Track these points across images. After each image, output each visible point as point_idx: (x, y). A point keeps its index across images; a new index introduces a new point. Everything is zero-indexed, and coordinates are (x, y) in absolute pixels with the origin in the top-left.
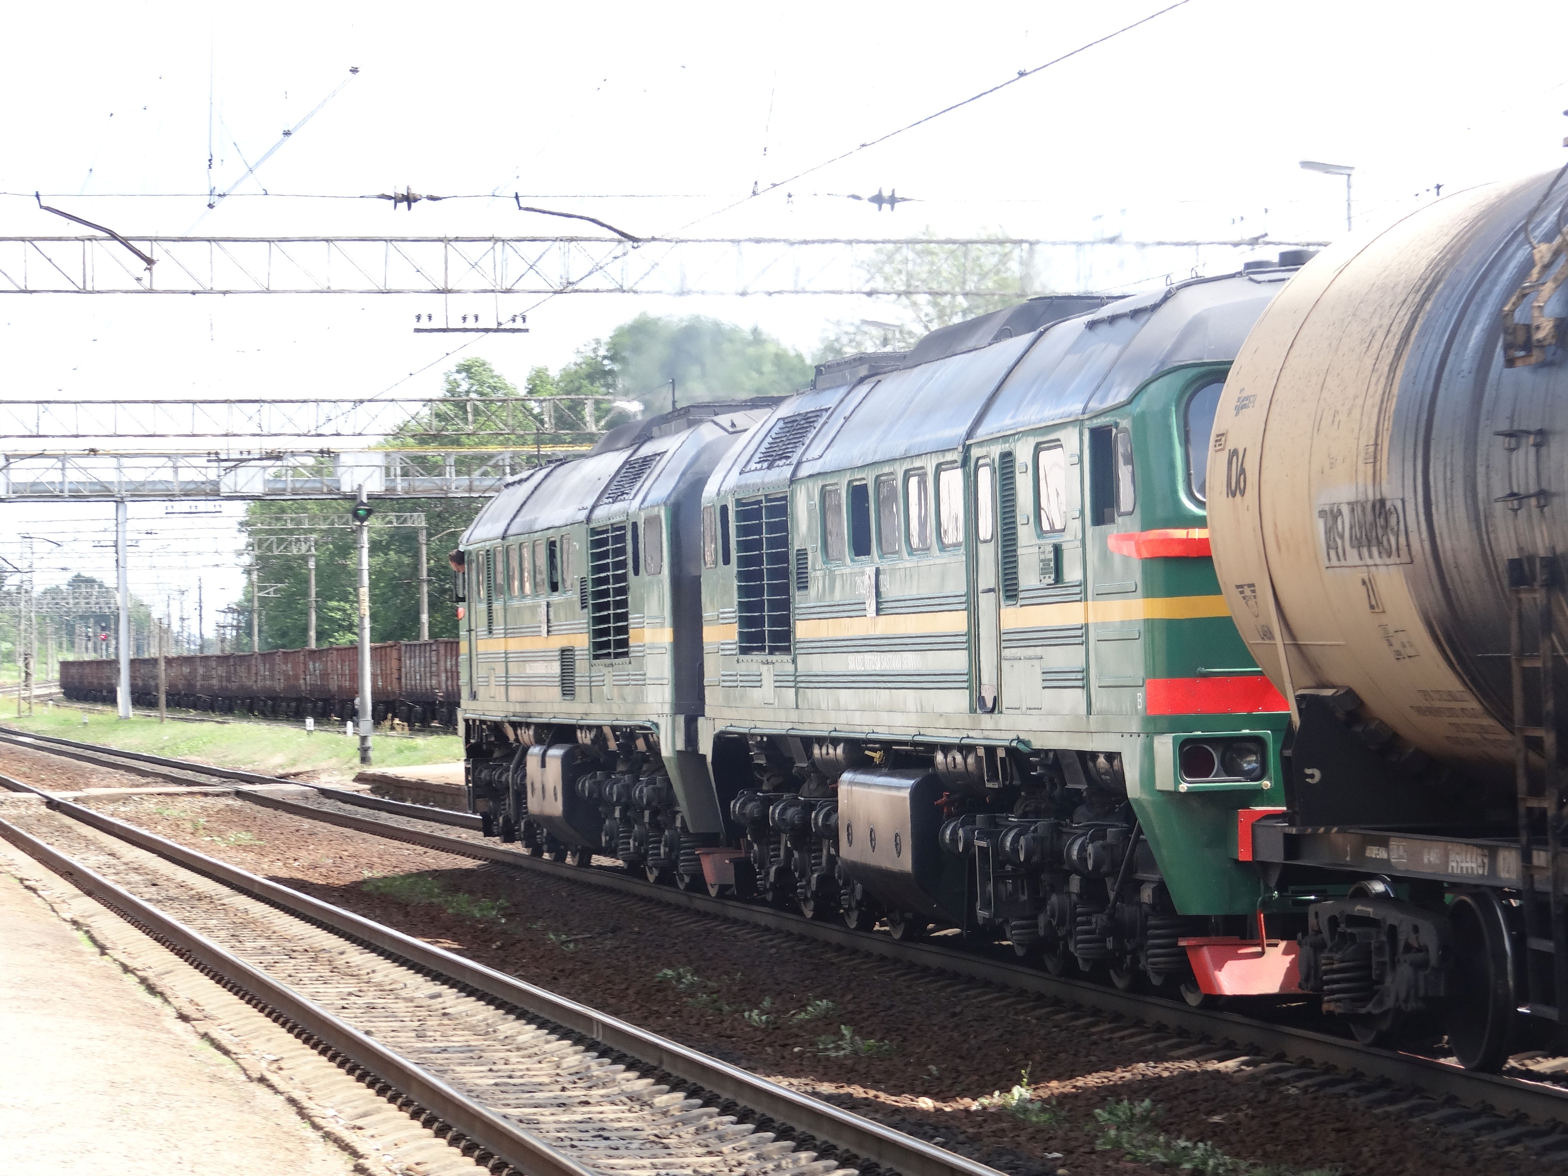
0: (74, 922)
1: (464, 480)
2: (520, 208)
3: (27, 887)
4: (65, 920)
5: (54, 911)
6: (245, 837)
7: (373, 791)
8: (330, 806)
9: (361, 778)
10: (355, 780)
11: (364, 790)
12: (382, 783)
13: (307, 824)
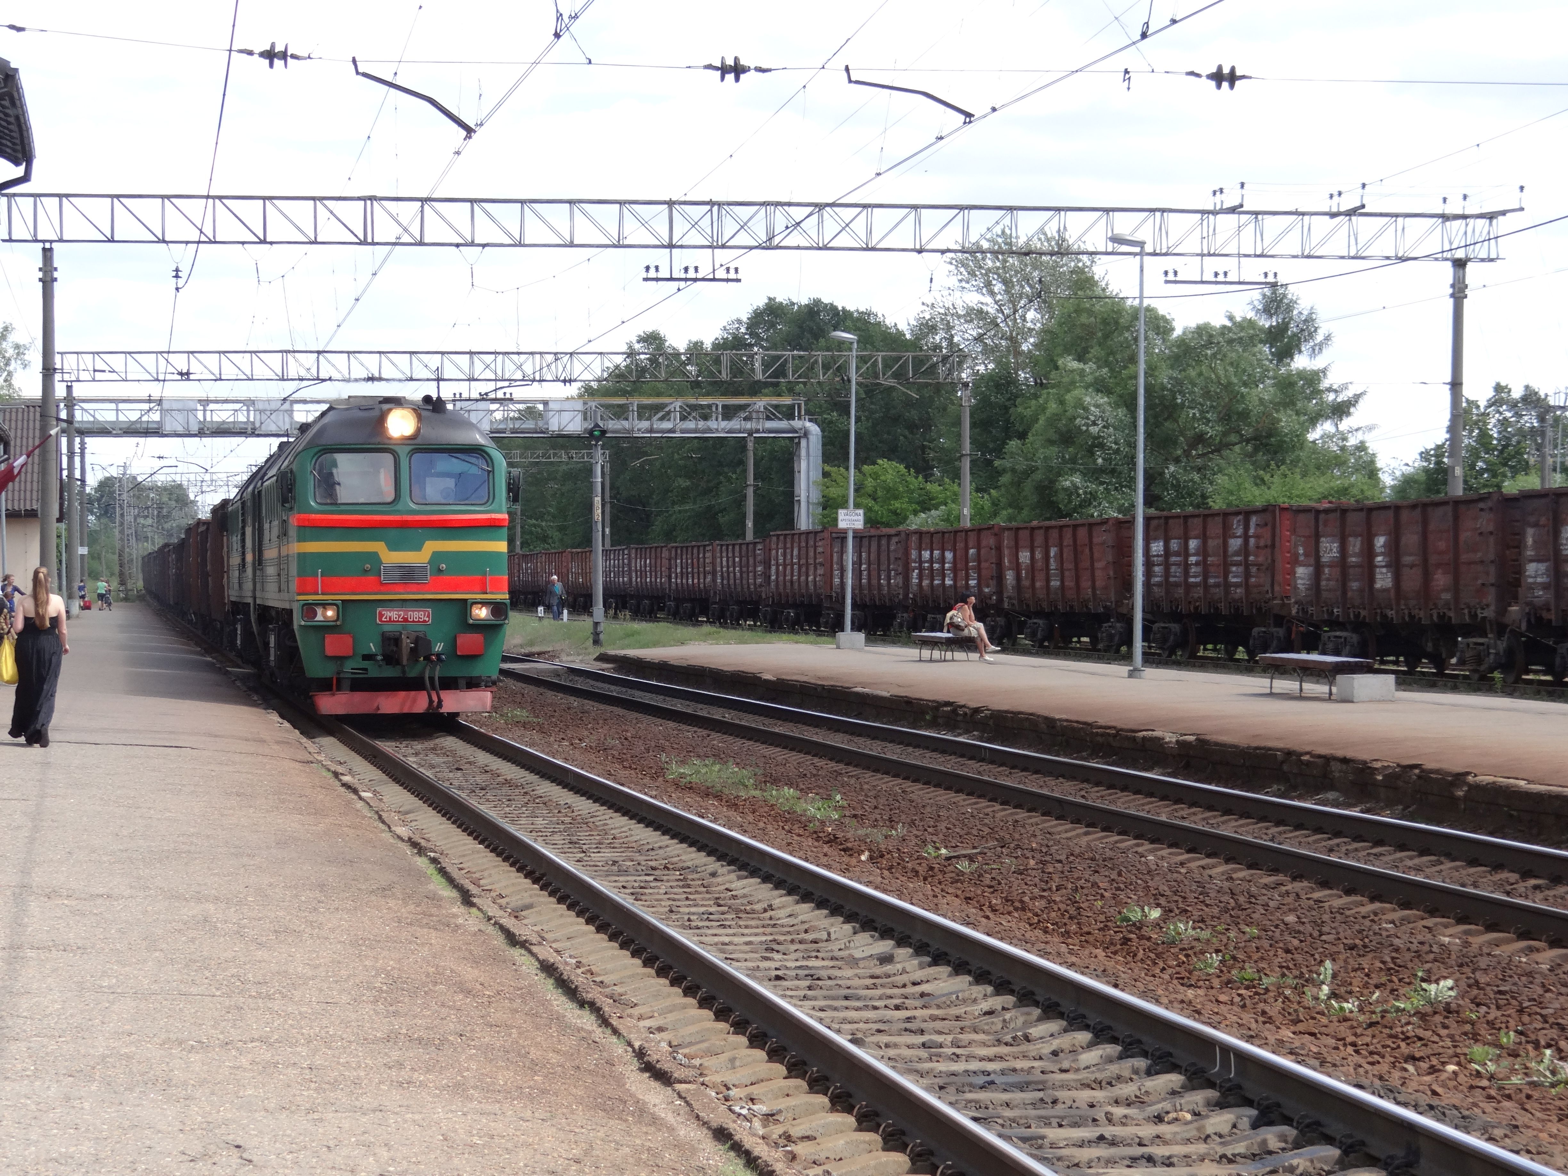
0: (414, 844)
1: (645, 424)
2: (850, 81)
3: (345, 785)
4: (400, 838)
5: (383, 822)
6: (521, 714)
7: (616, 670)
8: (581, 684)
9: (603, 658)
10: (596, 659)
11: (606, 669)
12: (624, 663)
13: (575, 702)
